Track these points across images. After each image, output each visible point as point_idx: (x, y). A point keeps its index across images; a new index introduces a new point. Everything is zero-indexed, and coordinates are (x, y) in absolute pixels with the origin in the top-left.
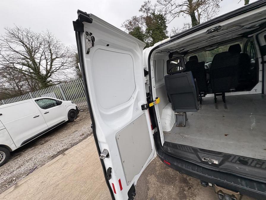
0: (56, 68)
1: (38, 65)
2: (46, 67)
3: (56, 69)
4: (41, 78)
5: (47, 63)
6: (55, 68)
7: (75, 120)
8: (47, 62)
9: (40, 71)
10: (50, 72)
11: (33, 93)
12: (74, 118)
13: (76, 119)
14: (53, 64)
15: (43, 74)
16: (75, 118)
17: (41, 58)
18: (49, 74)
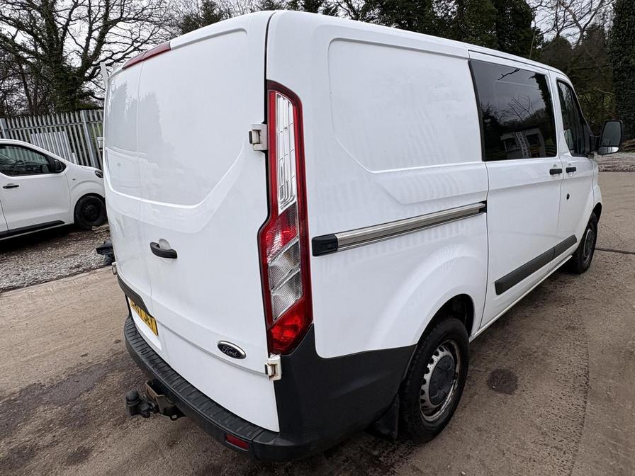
0: (113, 54)
1: (60, 35)
2: (84, 45)
3: (110, 58)
4: (61, 79)
5: (91, 31)
6: (109, 54)
7: (94, 228)
8: (90, 28)
9: (64, 54)
10: (94, 63)
11: (9, 123)
12: (94, 221)
13: (98, 226)
14: (108, 38)
15: (70, 68)
16: (95, 223)
17: (71, 13)
18: (89, 71)
